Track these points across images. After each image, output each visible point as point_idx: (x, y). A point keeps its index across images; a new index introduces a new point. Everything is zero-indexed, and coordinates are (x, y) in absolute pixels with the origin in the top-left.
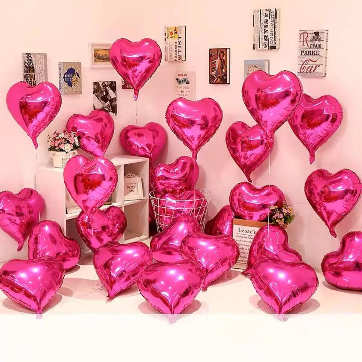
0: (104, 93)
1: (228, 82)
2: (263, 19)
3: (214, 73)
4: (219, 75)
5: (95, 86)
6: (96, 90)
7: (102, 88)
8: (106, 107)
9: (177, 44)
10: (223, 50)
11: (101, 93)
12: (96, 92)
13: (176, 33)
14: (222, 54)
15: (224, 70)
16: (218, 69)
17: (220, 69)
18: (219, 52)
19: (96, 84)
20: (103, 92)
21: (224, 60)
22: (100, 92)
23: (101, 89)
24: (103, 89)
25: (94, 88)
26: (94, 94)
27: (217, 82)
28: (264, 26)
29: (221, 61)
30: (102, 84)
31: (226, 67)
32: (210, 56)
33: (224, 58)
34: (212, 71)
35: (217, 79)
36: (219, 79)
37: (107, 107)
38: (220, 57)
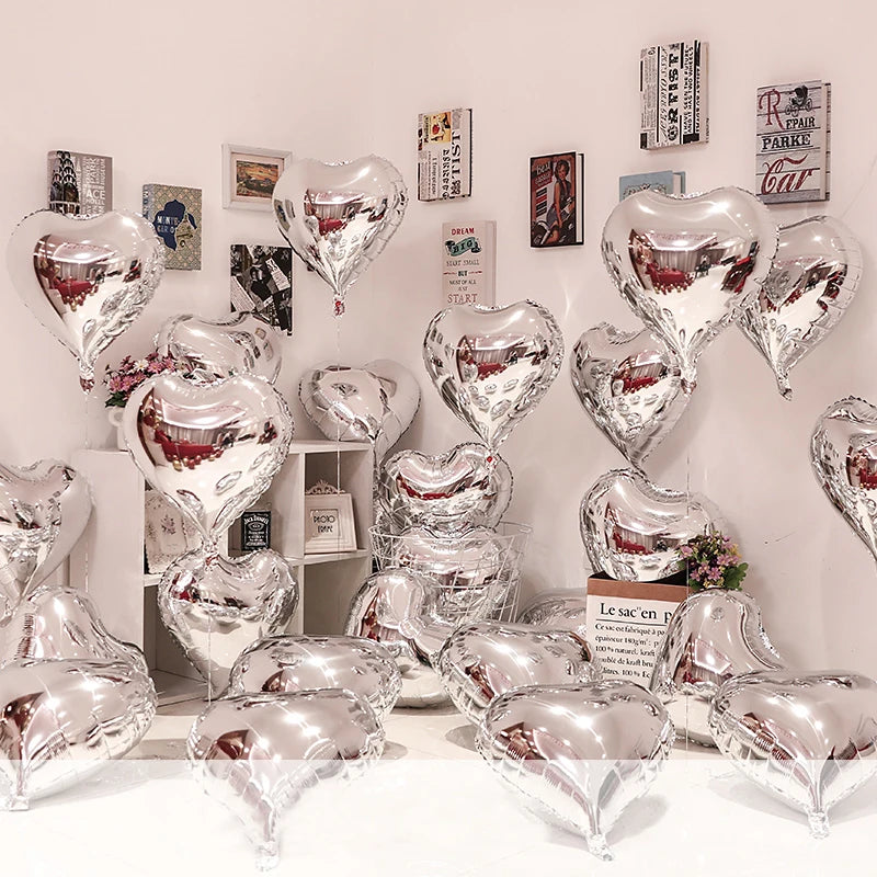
0: (260, 272)
1: (579, 240)
2: (666, 68)
3: (543, 217)
4: (556, 223)
5: (237, 256)
6: (239, 264)
7: (255, 261)
8: (263, 311)
9: (450, 155)
10: (564, 158)
11: (251, 274)
12: (239, 271)
13: (448, 127)
14: (563, 168)
15: (567, 209)
16: (553, 206)
17: (557, 205)
18: (555, 165)
19: (239, 248)
20: (257, 272)
21: (567, 182)
22: (248, 270)
23: (252, 263)
24: (256, 264)
25: (233, 261)
26: (232, 275)
27: (550, 240)
28: (667, 88)
29: (561, 185)
30: (255, 251)
31: (574, 199)
32: (534, 175)
33: (568, 178)
34: (538, 215)
35: (551, 233)
36: (555, 232)
37: (266, 311)
38: (557, 177)
